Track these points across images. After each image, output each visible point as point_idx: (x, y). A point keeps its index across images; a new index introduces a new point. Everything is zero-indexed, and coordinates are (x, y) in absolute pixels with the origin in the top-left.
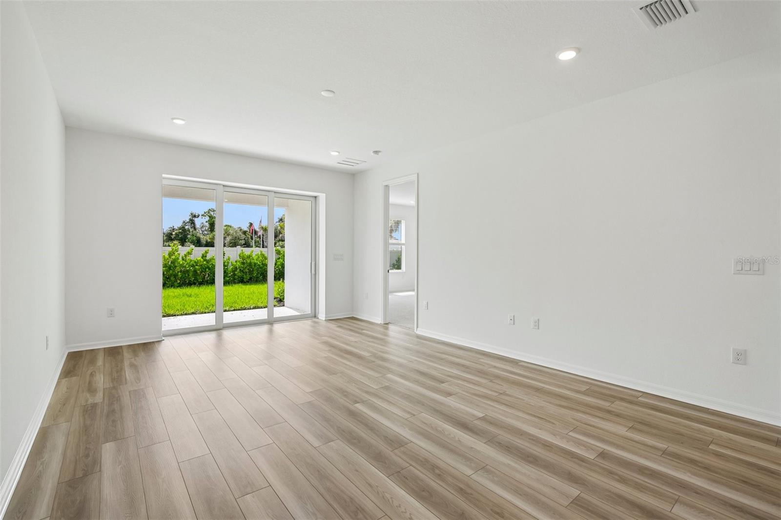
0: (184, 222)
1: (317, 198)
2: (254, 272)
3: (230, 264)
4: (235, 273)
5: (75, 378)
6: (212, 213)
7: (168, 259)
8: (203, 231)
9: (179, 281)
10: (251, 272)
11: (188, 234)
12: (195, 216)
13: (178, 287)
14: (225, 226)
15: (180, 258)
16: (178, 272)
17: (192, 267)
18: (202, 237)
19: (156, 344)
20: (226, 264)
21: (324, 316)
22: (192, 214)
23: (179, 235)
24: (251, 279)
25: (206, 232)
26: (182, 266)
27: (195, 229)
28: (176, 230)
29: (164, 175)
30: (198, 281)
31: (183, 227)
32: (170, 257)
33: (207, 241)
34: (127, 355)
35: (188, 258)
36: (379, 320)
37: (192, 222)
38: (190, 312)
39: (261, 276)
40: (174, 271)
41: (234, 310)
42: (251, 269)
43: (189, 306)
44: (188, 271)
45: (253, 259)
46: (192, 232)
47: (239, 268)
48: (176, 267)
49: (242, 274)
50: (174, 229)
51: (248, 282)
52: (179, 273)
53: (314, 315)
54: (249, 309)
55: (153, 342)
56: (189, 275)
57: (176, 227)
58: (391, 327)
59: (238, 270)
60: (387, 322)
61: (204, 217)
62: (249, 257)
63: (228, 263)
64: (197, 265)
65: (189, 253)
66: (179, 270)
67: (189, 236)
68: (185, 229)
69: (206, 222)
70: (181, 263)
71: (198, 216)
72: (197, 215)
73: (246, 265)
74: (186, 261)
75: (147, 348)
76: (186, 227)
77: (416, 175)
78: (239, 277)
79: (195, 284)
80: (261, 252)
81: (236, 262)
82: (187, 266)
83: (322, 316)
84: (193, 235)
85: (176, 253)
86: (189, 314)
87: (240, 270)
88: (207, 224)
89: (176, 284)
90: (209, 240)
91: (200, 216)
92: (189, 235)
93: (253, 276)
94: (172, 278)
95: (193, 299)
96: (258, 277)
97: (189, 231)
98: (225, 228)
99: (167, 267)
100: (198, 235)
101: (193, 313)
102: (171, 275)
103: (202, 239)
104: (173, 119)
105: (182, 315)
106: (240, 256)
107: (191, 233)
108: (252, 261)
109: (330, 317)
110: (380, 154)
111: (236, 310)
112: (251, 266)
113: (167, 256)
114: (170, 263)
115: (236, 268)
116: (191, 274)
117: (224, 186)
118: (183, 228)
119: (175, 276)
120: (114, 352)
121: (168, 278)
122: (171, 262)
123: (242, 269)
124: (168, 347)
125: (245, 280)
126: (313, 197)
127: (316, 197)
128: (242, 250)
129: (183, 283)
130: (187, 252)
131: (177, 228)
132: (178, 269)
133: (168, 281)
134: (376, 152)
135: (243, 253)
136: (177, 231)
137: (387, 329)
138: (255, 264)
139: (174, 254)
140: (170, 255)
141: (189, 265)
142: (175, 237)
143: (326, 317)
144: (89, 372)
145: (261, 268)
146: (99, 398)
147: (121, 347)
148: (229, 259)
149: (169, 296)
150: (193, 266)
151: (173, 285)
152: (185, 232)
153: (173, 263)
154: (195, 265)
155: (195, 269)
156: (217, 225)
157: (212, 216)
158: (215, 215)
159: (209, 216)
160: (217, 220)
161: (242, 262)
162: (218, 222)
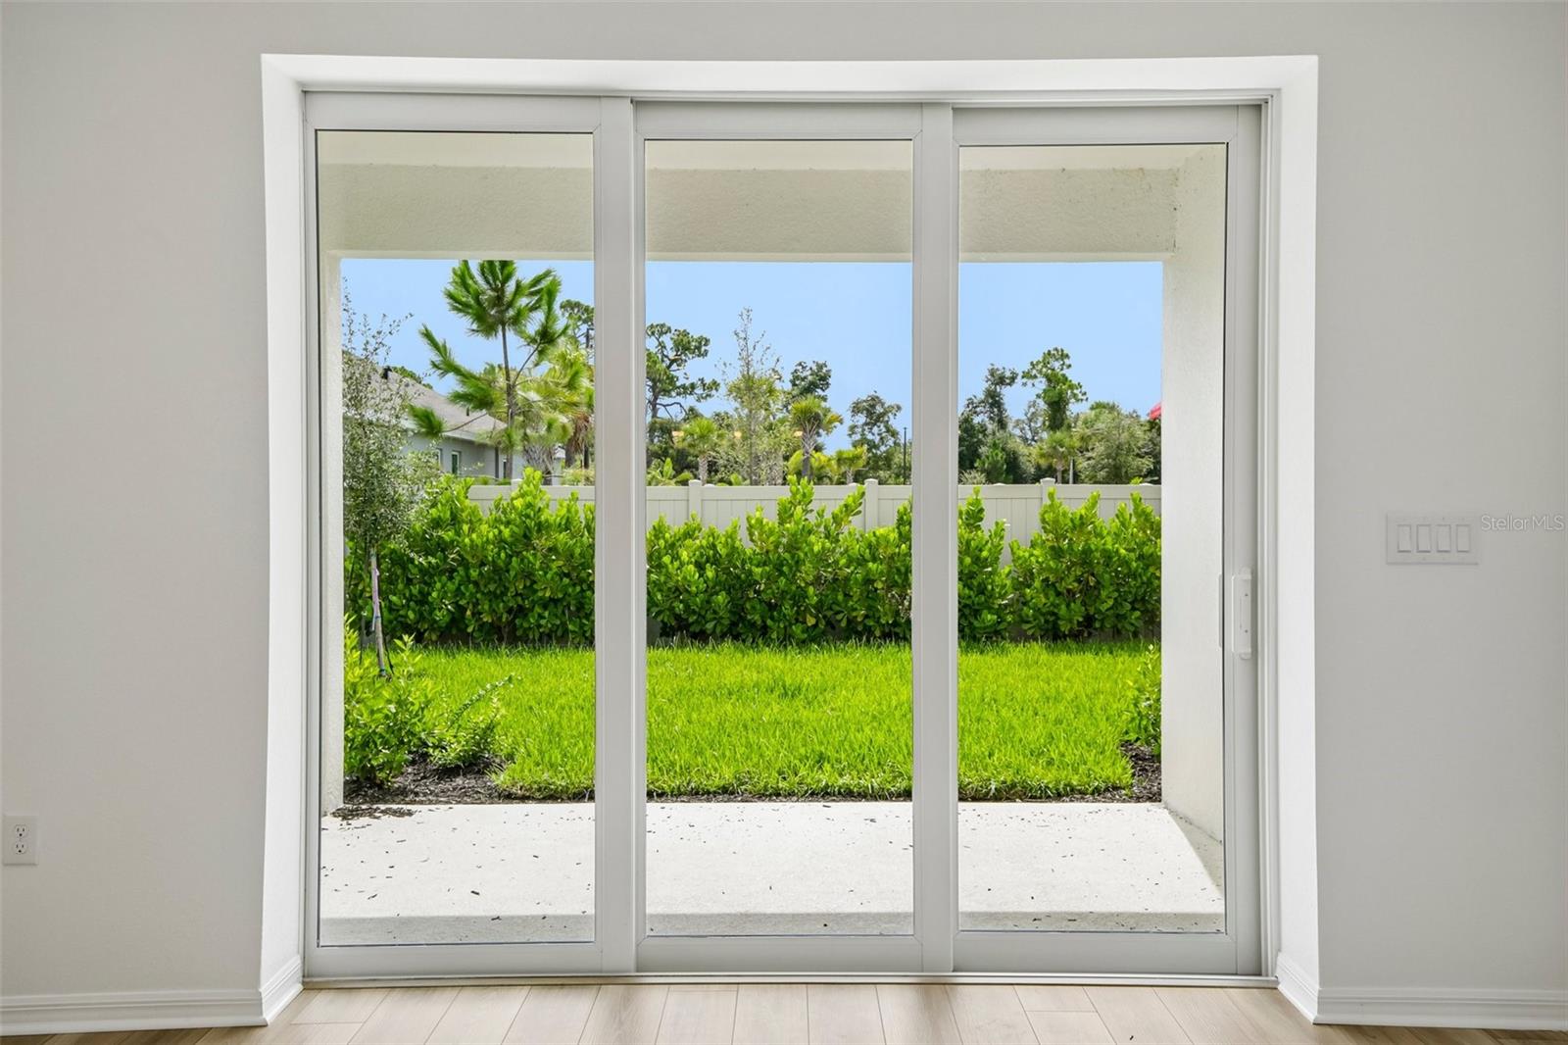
0: (970, 402)
2: (1104, 594)
4: (1023, 595)
6: (1057, 365)
7: (773, 532)
9: (811, 621)
10: (1090, 592)
11: (980, 443)
12: (1001, 381)
14: (1094, 409)
15: (818, 531)
16: (808, 584)
18: (1022, 449)
22: (992, 373)
24: (1089, 620)
25: (1037, 433)
26: (821, 558)
27: (1002, 424)
30: (878, 621)
31: (968, 419)
32: (782, 523)
35: (845, 528)
37: (994, 401)
39: (1134, 609)
40: (792, 581)
42: (1092, 581)
44: (843, 582)
45: (1099, 535)
46: (994, 433)
47: (1042, 570)
48: (800, 563)
49: (1053, 598)
51: (1076, 636)
52: (811, 590)
56: (846, 598)
59: (1037, 584)
61: (1030, 382)
62: (1080, 524)
64: (874, 559)
65: (850, 510)
66: (811, 578)
67: (983, 450)
68: (973, 427)
69: (1040, 397)
70: (820, 548)
71: (1013, 379)
72: (1008, 374)
73: (1066, 560)
74: (837, 542)
76: (977, 420)
78: (1037, 610)
80: (1137, 502)
81: (1033, 545)
82: (843, 561)
83: (1302, 983)
84: (995, 445)
85: (805, 508)
87: (1045, 581)
88: (1042, 405)
89: (801, 631)
90: (1043, 463)
91: (1019, 380)
92: (985, 444)
93: (1099, 612)
94: (787, 609)
96: (1119, 617)
97: (985, 431)
98: (1096, 414)
99: (770, 561)
100: (1011, 445)
102: (784, 593)
103: (1022, 459)
106: (1044, 521)
107: (989, 440)
108: (1094, 542)
112: (1090, 564)
113: (771, 520)
114: (780, 549)
115: (1029, 575)
116: (856, 591)
118: (967, 423)
119: (798, 599)
121: (775, 608)
122: (786, 546)
123: (1052, 579)
125: (1064, 627)
126: (1237, 107)
129: (826, 630)
130: (843, 503)
132: (807, 571)
133: (772, 618)
135: (1057, 508)
138: (1108, 556)
139: (797, 510)
140: (783, 513)
141: (849, 560)
145: (1134, 575)
148: (999, 533)
150: (861, 562)
151: (785, 641)
152: (972, 436)
153: (792, 547)
154: (867, 555)
155: (869, 571)
156: (1074, 409)
157: (1056, 375)
158: (1066, 372)
159: (1046, 376)
160: (1071, 387)
161: (1052, 548)
162: (1075, 396)
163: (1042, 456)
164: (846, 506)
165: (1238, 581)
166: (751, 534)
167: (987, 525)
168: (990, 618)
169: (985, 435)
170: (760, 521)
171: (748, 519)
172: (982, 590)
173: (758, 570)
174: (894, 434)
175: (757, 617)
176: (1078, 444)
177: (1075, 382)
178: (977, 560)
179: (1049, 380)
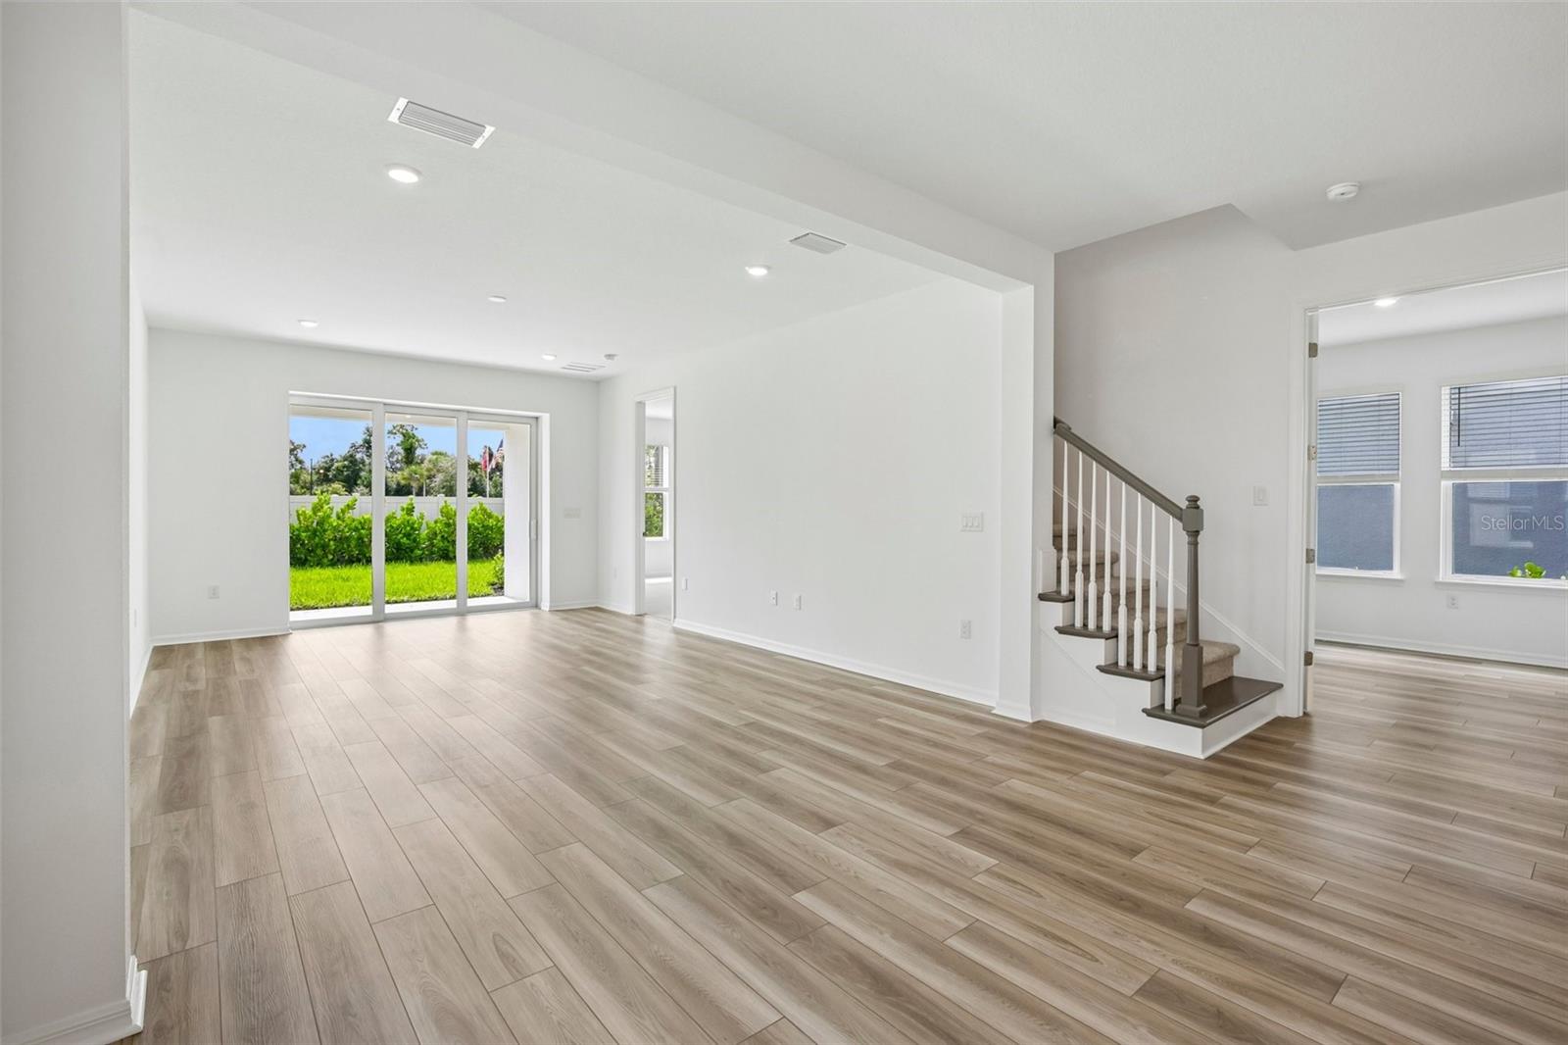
0: (353, 446)
1: (539, 420)
3: (424, 525)
5: (168, 670)
6: (409, 428)
7: (310, 517)
8: (392, 463)
9: (331, 557)
11: (361, 470)
13: (328, 566)
14: (433, 454)
15: (334, 516)
16: (329, 540)
17: (354, 531)
19: (280, 639)
20: (416, 526)
21: (548, 605)
22: (367, 430)
23: (342, 471)
25: (398, 465)
26: (336, 529)
28: (337, 462)
29: (291, 392)
31: (351, 456)
32: (315, 513)
33: (398, 484)
34: (236, 650)
35: (347, 515)
36: (629, 610)
37: (368, 445)
38: (342, 603)
41: (418, 601)
43: (341, 594)
44: (347, 539)
48: (325, 531)
49: (446, 543)
50: (332, 460)
52: (332, 543)
53: (534, 601)
54: (442, 599)
55: (276, 636)
56: (349, 546)
57: (336, 456)
58: (648, 620)
59: (439, 538)
60: (642, 613)
61: (392, 436)
63: (421, 524)
64: (363, 528)
65: (350, 507)
66: (331, 537)
67: (363, 474)
68: (356, 460)
69: (398, 445)
70: (335, 524)
74: (344, 521)
75: (268, 643)
76: (358, 456)
77: (672, 390)
78: (439, 549)
79: (359, 561)
80: (481, 504)
81: (436, 522)
82: (346, 530)
83: (545, 605)
85: (326, 507)
86: (340, 606)
87: (443, 537)
88: (400, 450)
89: (325, 560)
90: (403, 482)
92: (364, 471)
94: (319, 552)
95: (351, 583)
97: (363, 462)
98: (435, 457)
99: (309, 530)
101: (347, 605)
102: (317, 544)
104: (300, 321)
105: (328, 607)
106: (441, 512)
107: (366, 468)
109: (557, 606)
110: (616, 358)
111: (421, 601)
113: (309, 512)
114: (315, 525)
115: (435, 534)
116: (353, 543)
117: (385, 404)
118: (351, 459)
119: (324, 547)
120: (218, 647)
121: (312, 551)
122: (317, 523)
124: (297, 642)
126: (533, 418)
127: (537, 418)
128: (446, 502)
129: (338, 560)
130: (350, 502)
131: (339, 458)
132: (329, 535)
134: (610, 356)
135: (446, 506)
136: (340, 464)
137: (641, 623)
139: (322, 507)
140: (316, 509)
141: (350, 529)
142: (335, 476)
143: (551, 606)
144: (186, 665)
146: (201, 685)
147: (229, 641)
148: (422, 517)
149: (311, 580)
150: (356, 529)
151: (319, 564)
152: (355, 465)
153: (320, 523)
154: (360, 527)
155: (361, 534)
156: (418, 452)
157: (408, 434)
158: (415, 432)
159: (402, 433)
160: (418, 441)
161: (445, 523)
162: (420, 446)
163: (404, 479)
164: (348, 505)
165: (533, 522)
166: (299, 519)
167: (416, 515)
168: (419, 552)
169: (364, 466)
170: (304, 512)
171: (297, 512)
172: (415, 540)
173: (304, 534)
174: (301, 462)
175: (303, 556)
176: (426, 473)
177: (420, 438)
178: (412, 528)
179: (404, 436)
